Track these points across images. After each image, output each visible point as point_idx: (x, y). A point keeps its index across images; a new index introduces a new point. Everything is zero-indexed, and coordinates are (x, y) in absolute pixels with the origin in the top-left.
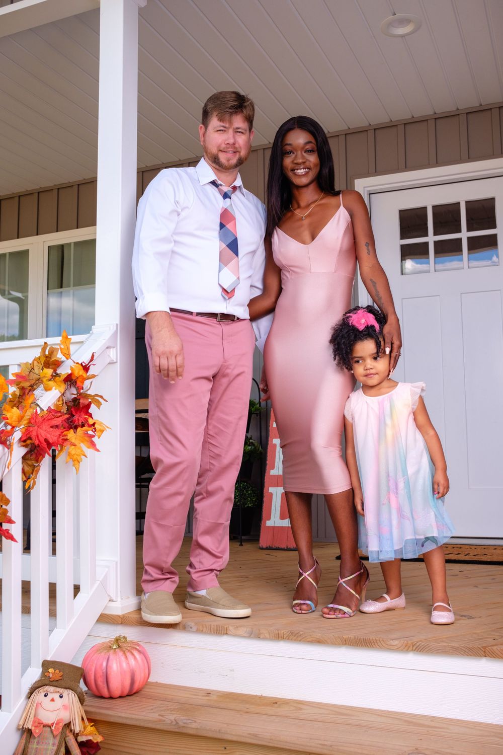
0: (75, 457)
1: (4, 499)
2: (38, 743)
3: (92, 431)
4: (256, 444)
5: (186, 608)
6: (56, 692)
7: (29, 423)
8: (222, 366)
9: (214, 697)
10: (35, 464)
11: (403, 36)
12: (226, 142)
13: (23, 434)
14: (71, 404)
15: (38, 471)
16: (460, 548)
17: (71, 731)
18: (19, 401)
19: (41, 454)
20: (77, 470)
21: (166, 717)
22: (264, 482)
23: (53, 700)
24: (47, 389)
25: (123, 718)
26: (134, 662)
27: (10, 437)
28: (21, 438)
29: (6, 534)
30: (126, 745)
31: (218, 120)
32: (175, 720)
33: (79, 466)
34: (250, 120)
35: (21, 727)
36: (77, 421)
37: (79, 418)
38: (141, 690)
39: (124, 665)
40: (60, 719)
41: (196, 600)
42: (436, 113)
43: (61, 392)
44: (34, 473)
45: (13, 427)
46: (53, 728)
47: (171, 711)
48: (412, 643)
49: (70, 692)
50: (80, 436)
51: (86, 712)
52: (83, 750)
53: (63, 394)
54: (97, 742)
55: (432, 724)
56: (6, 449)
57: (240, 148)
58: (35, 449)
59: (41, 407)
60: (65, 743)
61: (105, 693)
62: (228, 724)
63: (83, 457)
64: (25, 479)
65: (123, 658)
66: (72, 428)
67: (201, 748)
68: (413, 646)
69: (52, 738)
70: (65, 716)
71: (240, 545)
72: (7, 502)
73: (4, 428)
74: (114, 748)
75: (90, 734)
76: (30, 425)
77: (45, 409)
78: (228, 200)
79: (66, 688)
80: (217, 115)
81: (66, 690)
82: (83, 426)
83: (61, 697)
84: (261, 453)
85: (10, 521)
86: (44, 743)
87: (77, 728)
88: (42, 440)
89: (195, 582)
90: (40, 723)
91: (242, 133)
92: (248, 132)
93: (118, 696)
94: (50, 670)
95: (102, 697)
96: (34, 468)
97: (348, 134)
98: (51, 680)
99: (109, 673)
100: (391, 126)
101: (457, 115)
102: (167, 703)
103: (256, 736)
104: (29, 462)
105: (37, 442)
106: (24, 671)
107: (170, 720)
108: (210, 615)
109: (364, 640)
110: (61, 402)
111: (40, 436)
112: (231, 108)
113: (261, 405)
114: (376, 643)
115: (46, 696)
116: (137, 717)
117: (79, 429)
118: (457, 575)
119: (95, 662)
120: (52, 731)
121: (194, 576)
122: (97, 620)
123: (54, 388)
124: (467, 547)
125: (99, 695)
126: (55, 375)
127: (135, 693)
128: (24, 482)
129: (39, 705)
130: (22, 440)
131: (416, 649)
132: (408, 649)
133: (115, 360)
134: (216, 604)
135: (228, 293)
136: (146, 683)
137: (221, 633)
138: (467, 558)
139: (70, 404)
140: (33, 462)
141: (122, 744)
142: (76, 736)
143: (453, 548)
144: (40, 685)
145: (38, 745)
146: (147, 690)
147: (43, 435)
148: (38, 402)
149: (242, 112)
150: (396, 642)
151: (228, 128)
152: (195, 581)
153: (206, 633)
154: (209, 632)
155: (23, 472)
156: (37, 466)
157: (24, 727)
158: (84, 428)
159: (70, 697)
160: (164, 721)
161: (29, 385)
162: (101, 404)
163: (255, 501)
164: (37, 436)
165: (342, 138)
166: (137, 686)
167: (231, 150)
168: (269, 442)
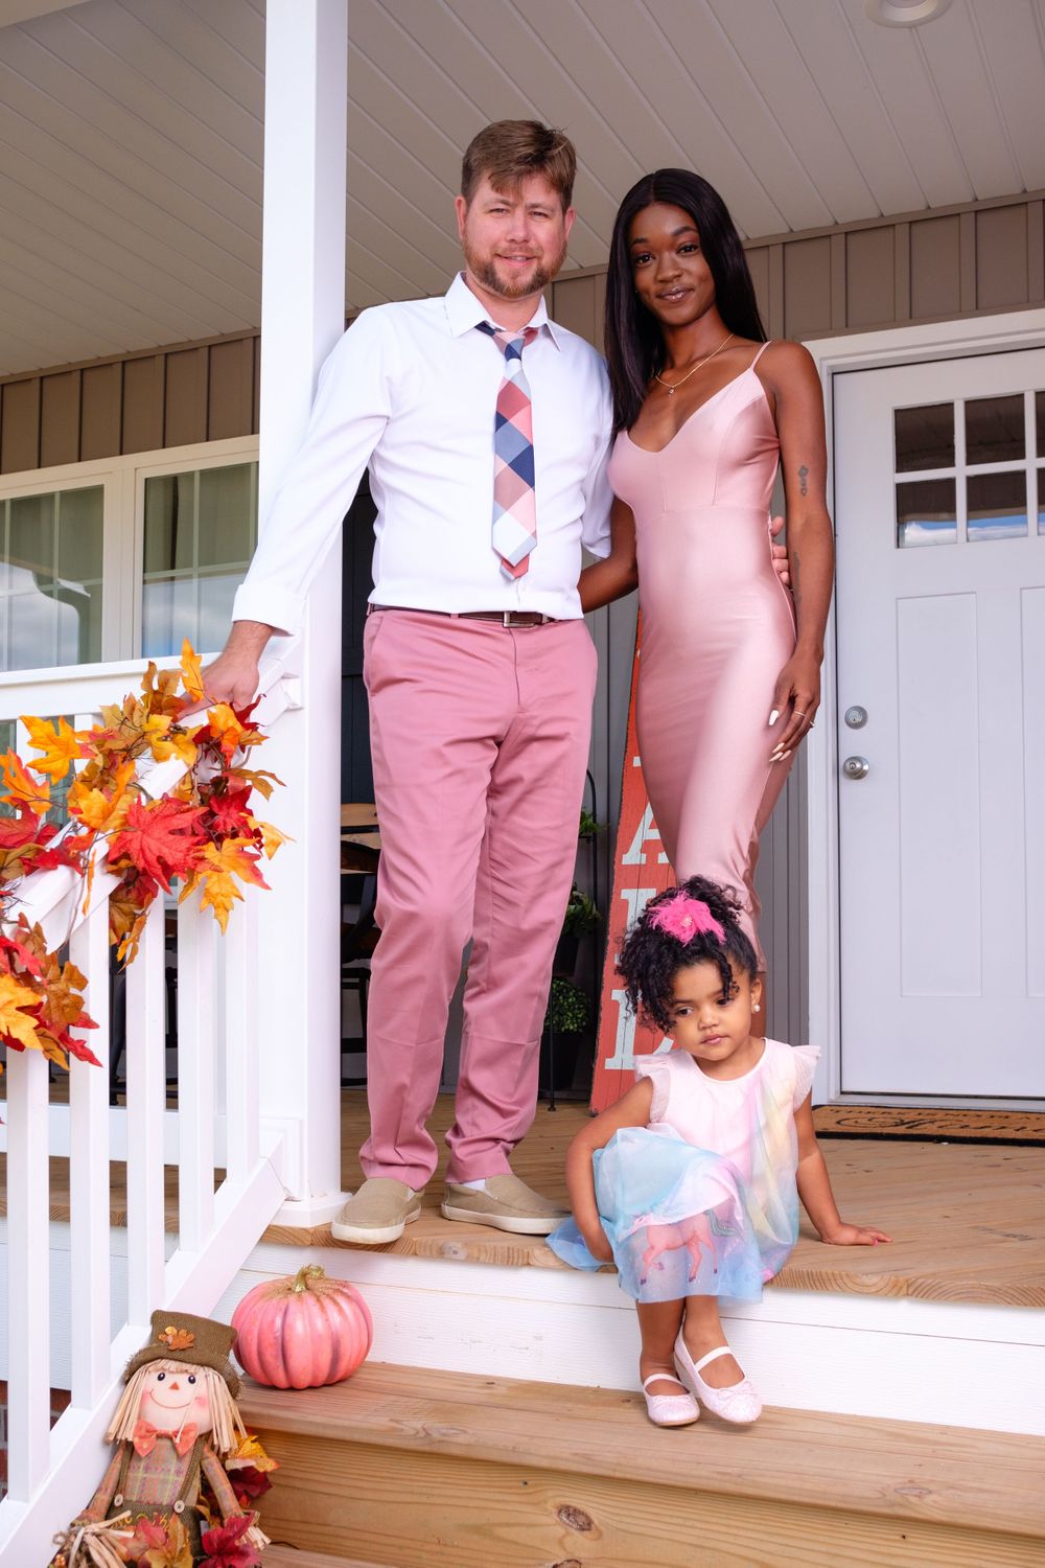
0: (220, 898)
1: (76, 976)
2: (147, 1469)
3: (254, 846)
4: (585, 901)
5: (442, 1216)
6: (182, 1372)
7: (123, 825)
8: (514, 720)
9: (502, 1390)
10: (137, 912)
11: (912, 26)
12: (509, 238)
13: (113, 847)
14: (210, 790)
15: (143, 924)
16: (1007, 1117)
17: (213, 1447)
18: (102, 778)
19: (148, 891)
20: (223, 926)
21: (405, 1423)
22: (601, 979)
23: (175, 1387)
24: (159, 758)
25: (317, 1424)
26: (337, 1318)
27: (87, 852)
28: (107, 856)
29: (79, 1049)
30: (323, 1478)
31: (493, 186)
32: (424, 1430)
33: (227, 918)
34: (564, 188)
35: (112, 1438)
36: (222, 826)
37: (226, 819)
38: (350, 1377)
39: (319, 1324)
40: (190, 1425)
41: (464, 1200)
42: (977, 200)
43: (188, 765)
44: (134, 929)
45: (93, 830)
46: (177, 1440)
47: (415, 1413)
48: (907, 1280)
49: (211, 1372)
50: (229, 857)
51: (243, 1414)
52: (237, 1487)
53: (193, 770)
54: (265, 1473)
55: (944, 1438)
56: (78, 876)
57: (540, 248)
58: (135, 880)
59: (149, 792)
60: (202, 1472)
61: (280, 1378)
62: (532, 1437)
63: (235, 900)
64: (115, 941)
65: (316, 1309)
66: (210, 839)
67: (476, 1483)
68: (908, 1287)
69: (175, 1461)
70: (201, 1419)
71: (549, 1110)
72: (82, 982)
73: (73, 834)
74: (297, 1484)
75: (250, 1457)
76: (127, 828)
77: (157, 796)
78: (514, 361)
79: (202, 1365)
80: (489, 178)
81: (202, 1369)
82: (234, 835)
83: (192, 1381)
84: (595, 919)
85: (88, 1024)
86: (160, 1469)
87: (226, 1441)
88: (152, 859)
89: (461, 1165)
90: (150, 1431)
91: (546, 216)
92: (559, 213)
93: (306, 1386)
94: (169, 1330)
95: (274, 1388)
96: (134, 919)
97: (790, 243)
98: (170, 1348)
99: (287, 1338)
100: (881, 227)
101: (1022, 204)
102: (406, 1399)
103: (588, 1459)
104: (125, 907)
105: (141, 864)
106: (115, 1330)
107: (414, 1429)
108: (493, 1229)
109: (810, 1275)
110: (188, 786)
111: (147, 851)
112: (522, 160)
113: (598, 818)
114: (833, 1282)
115: (160, 1378)
116: (346, 1423)
117: (227, 842)
118: (998, 1166)
119: (259, 1318)
120: (174, 1447)
121: (460, 1152)
122: (261, 1239)
123: (173, 755)
124: (1020, 1115)
125: (268, 1383)
126: (176, 730)
127: (338, 1382)
128: (114, 950)
129: (147, 1395)
130: (110, 858)
131: (914, 1291)
132: (898, 1293)
133: (300, 705)
134: (504, 1206)
135: (514, 569)
136: (361, 1363)
137: (517, 1264)
138: (1020, 1135)
139: (206, 791)
140: (132, 906)
141: (316, 1477)
142: (223, 1458)
143: (992, 1117)
144: (149, 1357)
145: (146, 1472)
146: (363, 1376)
147: (153, 848)
148: (142, 783)
149: (545, 170)
150: (874, 1279)
151: (514, 206)
152: (462, 1161)
153: (485, 1264)
154: (492, 1261)
155: (112, 926)
156: (140, 916)
157: (119, 1437)
158: (237, 840)
159: (210, 1382)
160: (402, 1430)
161: (124, 746)
162: (272, 791)
163: (583, 1020)
164: (142, 850)
165: (776, 252)
166: (343, 1366)
167: (520, 253)
168: (614, 897)
